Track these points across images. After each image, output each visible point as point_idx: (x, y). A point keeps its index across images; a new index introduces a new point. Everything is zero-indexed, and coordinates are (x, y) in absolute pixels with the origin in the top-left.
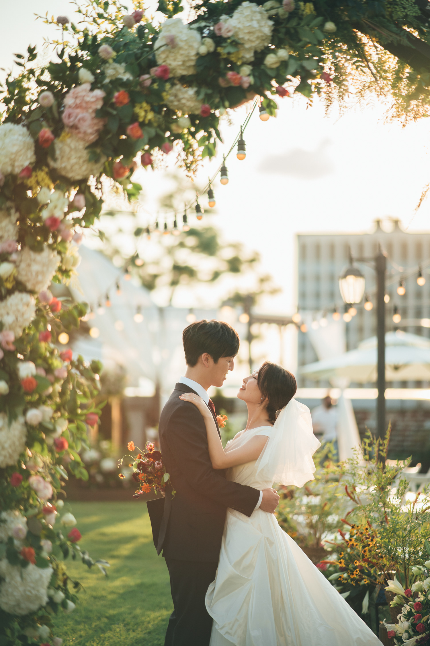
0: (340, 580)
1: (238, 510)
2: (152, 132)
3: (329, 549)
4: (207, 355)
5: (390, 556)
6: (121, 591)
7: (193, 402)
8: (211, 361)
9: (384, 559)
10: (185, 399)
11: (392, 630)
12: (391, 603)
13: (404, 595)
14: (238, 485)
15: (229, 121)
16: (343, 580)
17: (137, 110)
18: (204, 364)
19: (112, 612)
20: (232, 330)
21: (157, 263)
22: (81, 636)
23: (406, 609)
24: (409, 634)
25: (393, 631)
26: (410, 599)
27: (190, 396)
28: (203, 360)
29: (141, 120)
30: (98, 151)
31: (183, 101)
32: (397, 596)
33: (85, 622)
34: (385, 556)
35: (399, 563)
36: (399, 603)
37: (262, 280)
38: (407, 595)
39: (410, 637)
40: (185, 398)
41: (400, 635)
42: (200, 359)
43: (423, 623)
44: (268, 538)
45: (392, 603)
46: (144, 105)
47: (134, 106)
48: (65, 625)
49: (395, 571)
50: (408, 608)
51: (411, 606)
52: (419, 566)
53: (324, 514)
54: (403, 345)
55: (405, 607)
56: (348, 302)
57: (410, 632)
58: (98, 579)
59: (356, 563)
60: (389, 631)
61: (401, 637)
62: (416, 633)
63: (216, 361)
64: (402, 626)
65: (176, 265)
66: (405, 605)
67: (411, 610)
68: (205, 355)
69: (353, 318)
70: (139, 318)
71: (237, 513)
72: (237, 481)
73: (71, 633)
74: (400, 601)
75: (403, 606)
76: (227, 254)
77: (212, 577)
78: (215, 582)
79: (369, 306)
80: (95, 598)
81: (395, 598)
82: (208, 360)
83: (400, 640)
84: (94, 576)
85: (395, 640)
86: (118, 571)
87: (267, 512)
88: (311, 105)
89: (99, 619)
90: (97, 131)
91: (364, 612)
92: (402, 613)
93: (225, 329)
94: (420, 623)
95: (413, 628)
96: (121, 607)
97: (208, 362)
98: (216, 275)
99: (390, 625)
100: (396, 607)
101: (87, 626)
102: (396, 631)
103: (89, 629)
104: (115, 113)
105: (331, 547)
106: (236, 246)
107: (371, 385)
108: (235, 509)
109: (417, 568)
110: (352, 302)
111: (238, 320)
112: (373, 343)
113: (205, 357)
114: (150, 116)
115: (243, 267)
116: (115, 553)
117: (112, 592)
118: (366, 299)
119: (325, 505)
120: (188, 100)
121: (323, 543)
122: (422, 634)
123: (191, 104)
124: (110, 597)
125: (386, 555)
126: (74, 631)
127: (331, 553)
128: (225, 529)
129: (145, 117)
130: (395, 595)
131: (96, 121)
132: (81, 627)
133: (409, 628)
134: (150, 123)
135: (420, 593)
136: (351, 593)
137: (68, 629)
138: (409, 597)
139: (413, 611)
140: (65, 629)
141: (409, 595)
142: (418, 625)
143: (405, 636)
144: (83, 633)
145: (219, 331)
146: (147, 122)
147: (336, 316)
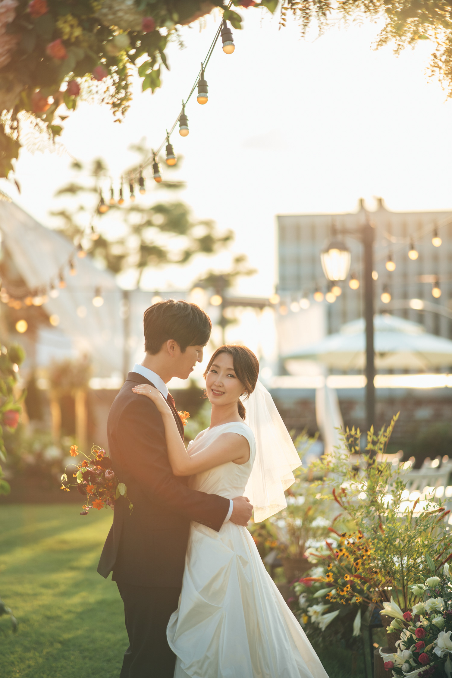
0: (328, 599)
1: (204, 524)
2: (81, 53)
3: (314, 562)
4: (173, 342)
5: (385, 570)
6: (79, 610)
7: (148, 395)
8: (177, 349)
9: (379, 575)
10: (139, 392)
11: (389, 660)
12: (387, 629)
13: (403, 619)
14: (204, 494)
15: (180, 42)
16: (331, 599)
17: (60, 24)
18: (168, 352)
19: (66, 636)
20: (204, 314)
21: (121, 242)
22: (29, 667)
23: (406, 635)
24: (410, 664)
25: (390, 662)
26: (410, 623)
27: (144, 388)
28: (168, 348)
29: (66, 37)
30: (11, 77)
31: (120, 14)
32: (396, 620)
33: (35, 649)
34: (381, 571)
35: (396, 579)
36: (397, 628)
37: (239, 260)
38: (406, 619)
39: (411, 669)
40: (139, 390)
41: (400, 666)
42: (164, 347)
43: (426, 653)
44: (240, 557)
45: (389, 629)
46: (70, 18)
47: (57, 21)
48: (12, 653)
49: (392, 587)
50: (408, 633)
51: (412, 631)
52: (420, 585)
53: (308, 519)
54: (392, 330)
55: (404, 633)
56: (332, 279)
57: (411, 663)
58: (55, 595)
59: (346, 577)
60: (386, 662)
61: (401, 668)
62: (419, 664)
63: (183, 349)
64: (402, 655)
65: (143, 245)
66: (404, 630)
67: (411, 636)
68: (170, 342)
69: (338, 298)
70: (98, 302)
71: (203, 528)
72: (202, 489)
73: (18, 662)
74: (399, 626)
75: (402, 631)
76: (199, 232)
77: (174, 606)
78: (178, 612)
79: (355, 285)
80: (49, 618)
81: (393, 623)
82: (174, 348)
83: (399, 671)
84: (50, 592)
85: (393, 672)
86: (77, 586)
87: (238, 524)
88: (283, 25)
89: (52, 644)
90: (9, 51)
91: (355, 635)
92: (400, 639)
93: (197, 313)
94: (423, 652)
95: (414, 658)
96: (77, 629)
97: (173, 351)
98: (187, 256)
99: (387, 655)
100: (393, 632)
101: (37, 654)
102: (394, 661)
103: (40, 657)
104: (30, 27)
105: (316, 559)
106: (208, 224)
107: (358, 372)
108: (200, 523)
109: (417, 587)
110: (336, 279)
111: (210, 304)
112: (360, 325)
113: (171, 344)
114: (78, 32)
115: (216, 246)
116: (75, 564)
117: (69, 612)
118: (352, 276)
119: (310, 509)
120: (126, 13)
121: (307, 553)
122: (425, 665)
123: (130, 17)
124: (66, 617)
125: (382, 569)
126: (22, 660)
127: (316, 565)
128: (189, 547)
129: (71, 33)
130: (393, 618)
131: (6, 38)
132: (30, 654)
133: (410, 657)
134: (77, 42)
135: (421, 616)
136: (340, 612)
137: (15, 658)
138: (409, 621)
139: (414, 637)
140: (12, 657)
141: (409, 619)
142: (420, 656)
143: (405, 667)
144: (32, 663)
145: (189, 314)
146: (73, 40)
147: (318, 297)
